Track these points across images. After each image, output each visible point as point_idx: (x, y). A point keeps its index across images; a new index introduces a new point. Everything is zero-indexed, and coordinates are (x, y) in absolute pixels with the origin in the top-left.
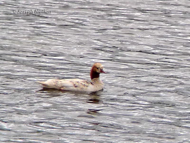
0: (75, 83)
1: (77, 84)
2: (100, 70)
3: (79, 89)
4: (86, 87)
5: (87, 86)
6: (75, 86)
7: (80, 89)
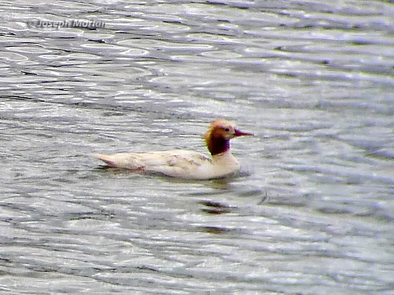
0: (170, 159)
1: (175, 160)
2: (234, 133)
3: (178, 169)
4: (194, 166)
5: (198, 165)
6: (171, 163)
7: (181, 169)
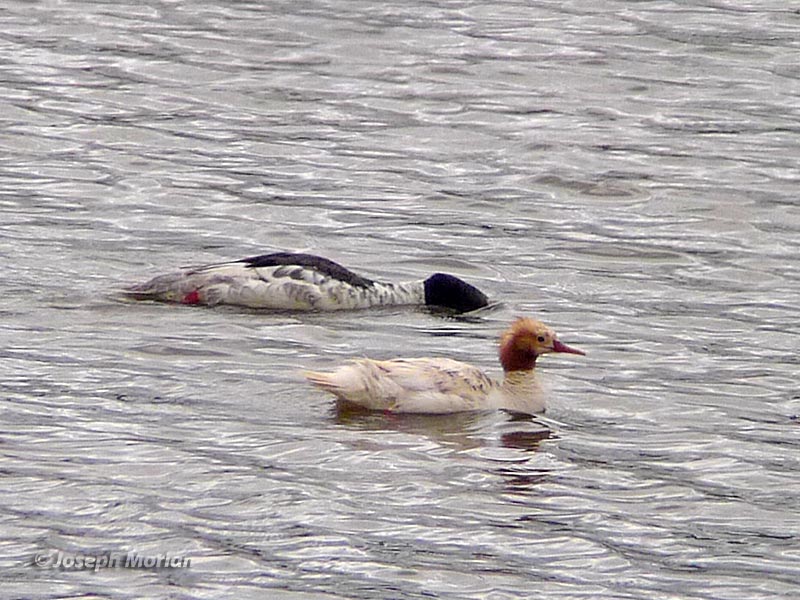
0: (440, 379)
1: (448, 382)
2: (553, 346)
3: (454, 398)
4: (480, 394)
5: (486, 392)
6: (443, 387)
7: (459, 398)
